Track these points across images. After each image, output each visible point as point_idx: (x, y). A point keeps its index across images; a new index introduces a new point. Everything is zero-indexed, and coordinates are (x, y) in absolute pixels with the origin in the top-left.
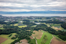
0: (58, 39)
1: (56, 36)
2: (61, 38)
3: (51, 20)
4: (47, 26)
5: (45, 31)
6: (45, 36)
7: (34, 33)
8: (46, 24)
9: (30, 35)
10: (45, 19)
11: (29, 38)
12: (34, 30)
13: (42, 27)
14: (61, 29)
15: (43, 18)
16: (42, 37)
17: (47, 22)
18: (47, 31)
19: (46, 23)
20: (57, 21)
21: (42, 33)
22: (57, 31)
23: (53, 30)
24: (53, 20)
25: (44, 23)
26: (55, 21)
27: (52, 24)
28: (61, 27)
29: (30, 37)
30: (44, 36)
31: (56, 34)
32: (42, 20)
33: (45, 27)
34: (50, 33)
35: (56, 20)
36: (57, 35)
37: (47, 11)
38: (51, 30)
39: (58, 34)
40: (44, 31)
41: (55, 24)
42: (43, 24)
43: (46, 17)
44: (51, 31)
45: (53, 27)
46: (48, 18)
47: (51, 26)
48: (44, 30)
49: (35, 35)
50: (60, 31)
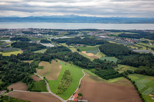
0: (94, 78)
1: (89, 72)
2: (100, 76)
3: (79, 38)
4: (69, 50)
5: (67, 61)
6: (67, 73)
7: (42, 68)
8: (67, 46)
9: (33, 73)
10: (65, 35)
11: (30, 80)
12: (41, 60)
13: (59, 54)
14: (100, 56)
15: (59, 32)
16: (59, 75)
17: (69, 42)
18: (72, 62)
19: (69, 44)
20: (92, 39)
21: (61, 67)
22: (92, 60)
23: (84, 59)
24: (82, 38)
25: (64, 45)
26: (88, 40)
27: (82, 45)
28: (99, 52)
29: (32, 76)
30: (65, 73)
31: (90, 68)
32: (57, 38)
33: (65, 53)
34: (77, 65)
35: (90, 37)
36: (93, 70)
37: (68, 17)
38: (78, 59)
39: (93, 68)
40: (64, 62)
41: (88, 46)
42: (62, 47)
43: (67, 30)
44: (79, 62)
45: (84, 53)
46: (71, 32)
47: (78, 50)
48: (63, 60)
49: (44, 71)
50: (97, 60)
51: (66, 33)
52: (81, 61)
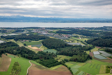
0: (39, 67)
1: (35, 62)
2: (43, 65)
3: (25, 35)
4: (17, 45)
5: (15, 54)
8: (15, 42)
10: (13, 32)
13: (8, 48)
14: (42, 49)
15: (8, 30)
16: (9, 66)
18: (20, 55)
19: (16, 40)
20: (36, 36)
21: (10, 60)
22: (36, 53)
23: (30, 52)
24: (28, 35)
25: (12, 40)
26: (33, 36)
27: (28, 41)
28: (42, 46)
30: (15, 64)
31: (35, 59)
33: (13, 47)
34: (24, 57)
35: (34, 34)
36: (38, 60)
37: (14, 17)
38: (25, 52)
39: (38, 58)
40: (13, 56)
41: (33, 41)
42: (11, 43)
43: (15, 28)
44: (26, 55)
45: (29, 47)
46: (18, 30)
47: (25, 45)
48: (13, 53)
50: (41, 52)
51: (14, 31)
52: (27, 53)
